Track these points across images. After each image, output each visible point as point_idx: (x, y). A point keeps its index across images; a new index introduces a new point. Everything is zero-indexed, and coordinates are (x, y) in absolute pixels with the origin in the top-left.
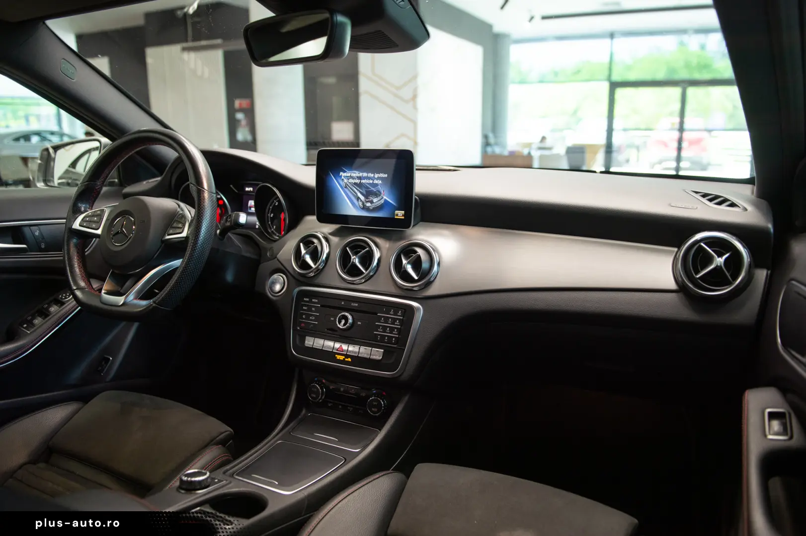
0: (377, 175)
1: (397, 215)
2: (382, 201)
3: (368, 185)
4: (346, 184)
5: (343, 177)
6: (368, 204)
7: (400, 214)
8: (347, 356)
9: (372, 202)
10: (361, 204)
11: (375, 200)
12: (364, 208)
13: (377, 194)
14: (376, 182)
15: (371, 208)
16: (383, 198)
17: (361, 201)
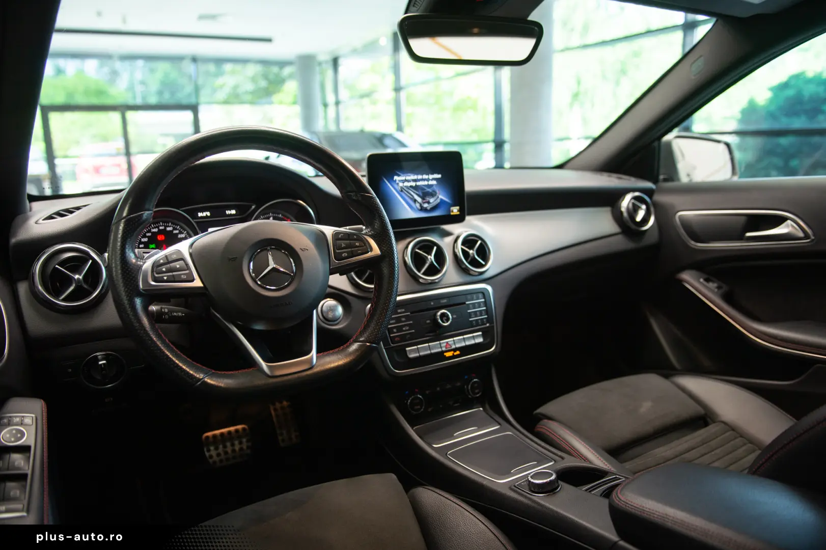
0: (431, 177)
1: (452, 211)
2: (438, 201)
3: (423, 187)
4: (402, 188)
5: (397, 182)
6: (426, 205)
7: (455, 210)
8: (455, 350)
9: (429, 203)
10: (418, 205)
11: (432, 200)
12: (422, 209)
13: (433, 194)
14: (431, 183)
15: (429, 208)
16: (438, 197)
17: (418, 202)
